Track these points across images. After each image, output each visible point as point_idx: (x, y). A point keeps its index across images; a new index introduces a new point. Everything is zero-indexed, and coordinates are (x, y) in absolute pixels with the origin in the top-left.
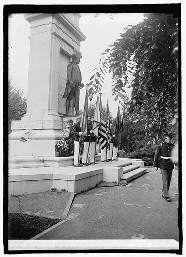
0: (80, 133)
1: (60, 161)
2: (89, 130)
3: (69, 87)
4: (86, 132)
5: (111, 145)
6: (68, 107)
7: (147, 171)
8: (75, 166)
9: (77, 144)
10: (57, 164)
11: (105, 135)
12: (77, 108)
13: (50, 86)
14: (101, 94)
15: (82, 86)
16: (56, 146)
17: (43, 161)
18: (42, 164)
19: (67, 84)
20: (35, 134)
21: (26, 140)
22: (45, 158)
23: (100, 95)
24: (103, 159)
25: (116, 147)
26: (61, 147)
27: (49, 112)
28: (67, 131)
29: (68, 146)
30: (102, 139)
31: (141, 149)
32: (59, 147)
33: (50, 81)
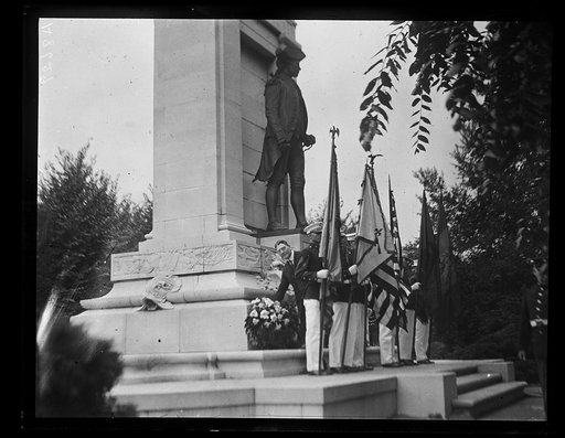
0: (322, 273)
1: (265, 361)
2: (345, 266)
3: (274, 148)
4: (337, 272)
5: (410, 314)
6: (273, 206)
7: (527, 391)
8: (312, 374)
9: (311, 307)
10: (258, 369)
11: (392, 281)
12: (299, 207)
13: (219, 147)
14: (373, 157)
15: (311, 141)
16: (249, 320)
17: (216, 363)
18: (212, 371)
19: (266, 139)
20: (183, 290)
21: (159, 308)
22: (221, 355)
23: (372, 162)
24: (387, 357)
25: (424, 321)
26: (262, 321)
27: (219, 224)
28: (276, 276)
29: (285, 316)
30: (383, 295)
31: (499, 334)
32: (255, 321)
33: (218, 132)
